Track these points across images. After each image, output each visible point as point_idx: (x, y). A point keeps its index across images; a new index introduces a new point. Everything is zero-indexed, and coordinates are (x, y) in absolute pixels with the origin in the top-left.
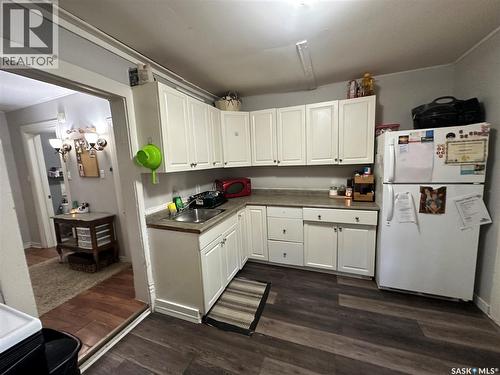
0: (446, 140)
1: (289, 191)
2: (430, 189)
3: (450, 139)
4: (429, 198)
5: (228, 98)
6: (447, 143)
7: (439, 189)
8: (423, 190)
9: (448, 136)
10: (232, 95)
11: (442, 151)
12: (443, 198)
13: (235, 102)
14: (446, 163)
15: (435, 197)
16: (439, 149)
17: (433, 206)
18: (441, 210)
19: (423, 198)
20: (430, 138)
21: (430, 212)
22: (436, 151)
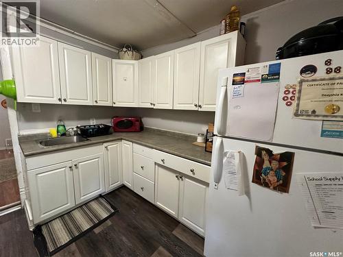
0: (300, 78)
1: (169, 132)
2: (269, 152)
3: (307, 76)
4: (266, 164)
5: (125, 49)
6: (301, 82)
7: (282, 155)
8: (259, 152)
9: (303, 71)
10: (128, 47)
11: (291, 96)
12: (288, 169)
13: (130, 53)
14: (296, 115)
15: (275, 164)
16: (287, 92)
17: (272, 178)
18: (283, 186)
19: (259, 163)
20: (274, 74)
21: (266, 185)
22: (282, 95)
